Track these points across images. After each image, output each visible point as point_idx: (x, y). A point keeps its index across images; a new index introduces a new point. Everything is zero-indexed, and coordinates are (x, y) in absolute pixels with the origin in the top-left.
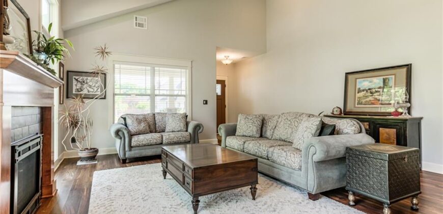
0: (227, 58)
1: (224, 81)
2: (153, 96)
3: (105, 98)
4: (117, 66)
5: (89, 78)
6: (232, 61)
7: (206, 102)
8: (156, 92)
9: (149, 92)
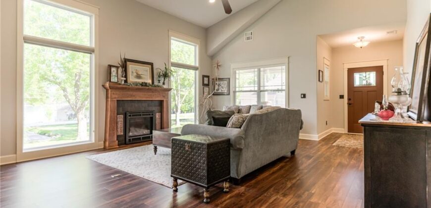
0: (361, 39)
1: (382, 67)
2: (259, 92)
3: (229, 94)
4: (237, 72)
5: (222, 82)
6: (369, 42)
7: (304, 96)
8: (262, 89)
9: (256, 89)
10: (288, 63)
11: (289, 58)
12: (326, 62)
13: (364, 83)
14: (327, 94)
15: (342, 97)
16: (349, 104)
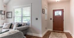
3: (12, 18)
5: (10, 13)
7: (37, 19)
8: (23, 16)
9: (21, 16)
10: (31, 6)
11: (32, 4)
12: (46, 7)
13: (58, 14)
14: (46, 18)
15: (51, 19)
16: (53, 21)
